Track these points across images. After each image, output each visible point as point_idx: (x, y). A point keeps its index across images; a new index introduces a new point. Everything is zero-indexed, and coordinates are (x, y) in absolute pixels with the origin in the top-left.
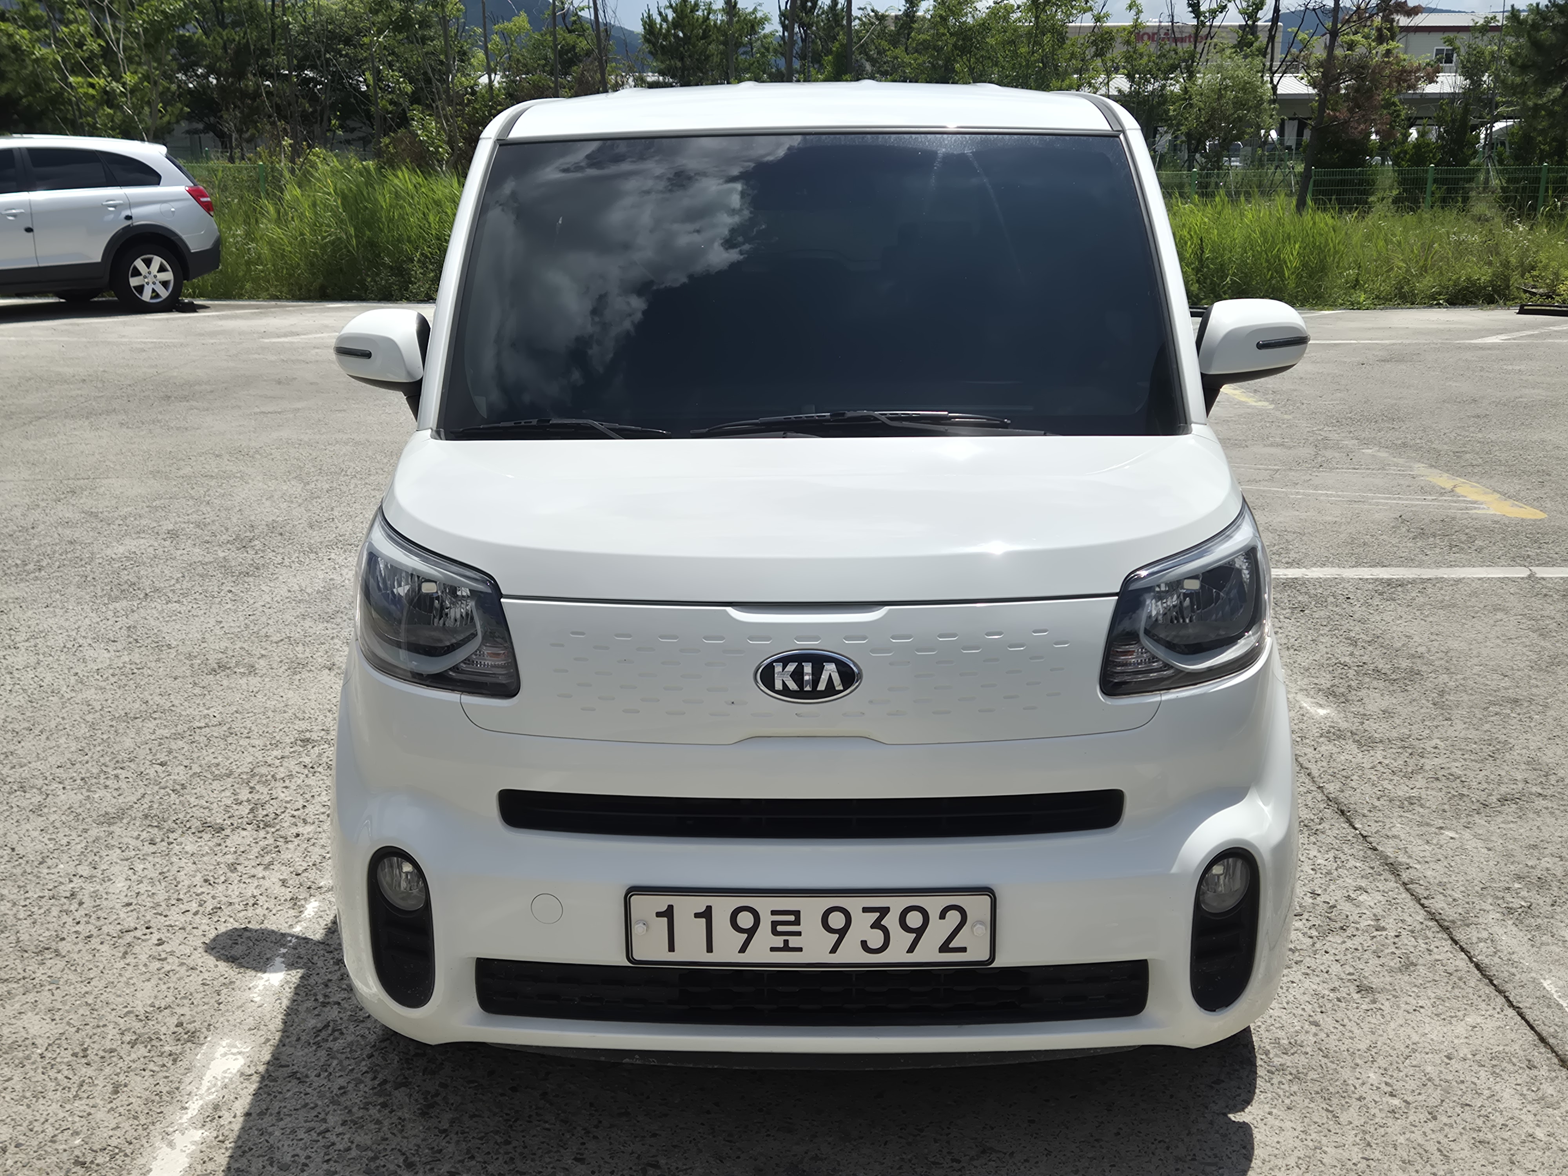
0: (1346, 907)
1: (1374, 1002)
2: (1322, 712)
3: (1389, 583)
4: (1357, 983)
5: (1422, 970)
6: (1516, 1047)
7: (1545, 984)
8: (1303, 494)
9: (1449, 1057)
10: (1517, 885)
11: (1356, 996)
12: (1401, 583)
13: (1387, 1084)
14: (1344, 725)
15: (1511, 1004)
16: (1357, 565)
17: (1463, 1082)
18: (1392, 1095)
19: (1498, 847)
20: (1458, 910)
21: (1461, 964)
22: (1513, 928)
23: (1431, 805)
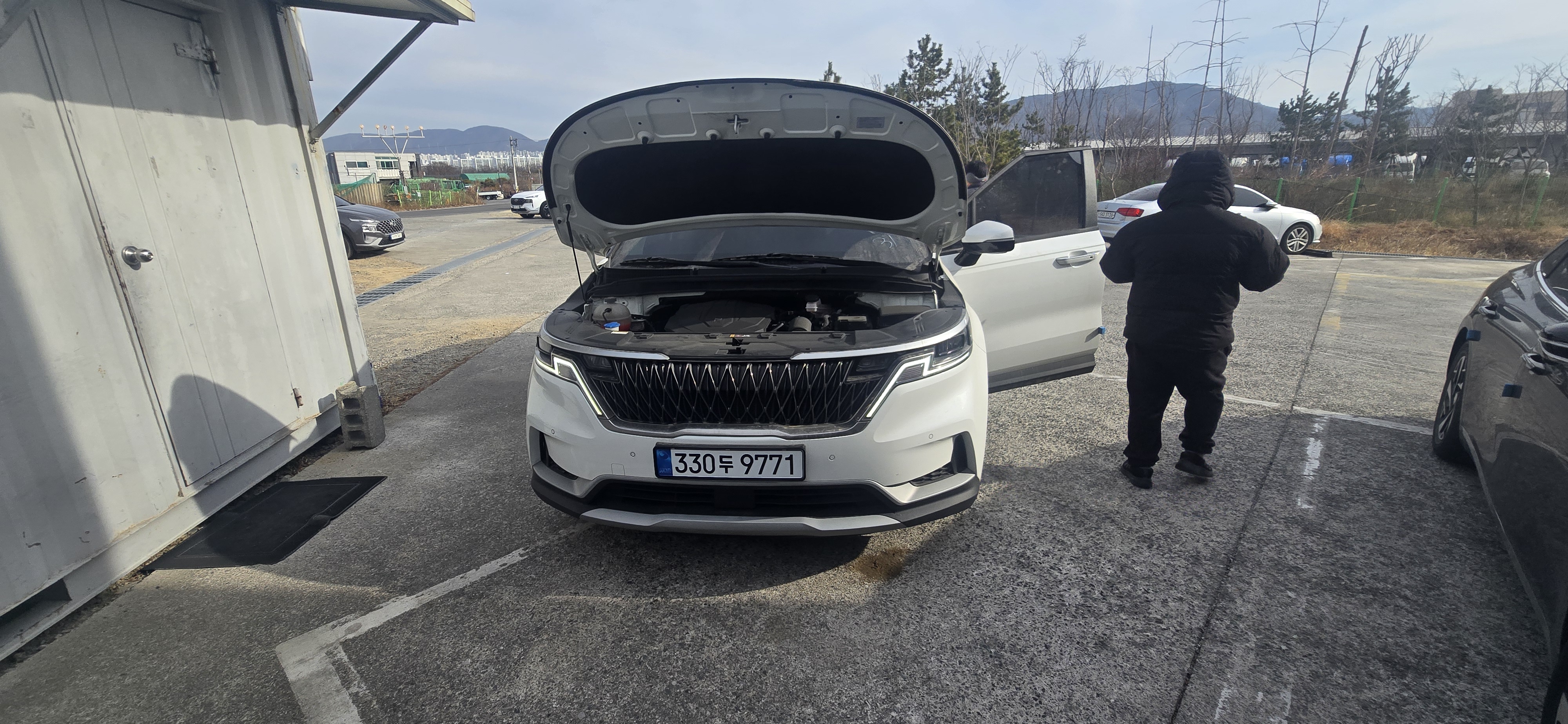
0: (1157, 605)
1: (1096, 652)
2: (1305, 506)
4: (1102, 640)
5: (1152, 651)
7: (1225, 693)
9: (1098, 695)
10: (1295, 636)
11: (1091, 645)
13: (1043, 690)
14: (1311, 517)
15: (1183, 691)
17: (1088, 709)
19: (1316, 613)
20: (1229, 633)
21: (1183, 657)
22: (1252, 656)
23: (1304, 576)
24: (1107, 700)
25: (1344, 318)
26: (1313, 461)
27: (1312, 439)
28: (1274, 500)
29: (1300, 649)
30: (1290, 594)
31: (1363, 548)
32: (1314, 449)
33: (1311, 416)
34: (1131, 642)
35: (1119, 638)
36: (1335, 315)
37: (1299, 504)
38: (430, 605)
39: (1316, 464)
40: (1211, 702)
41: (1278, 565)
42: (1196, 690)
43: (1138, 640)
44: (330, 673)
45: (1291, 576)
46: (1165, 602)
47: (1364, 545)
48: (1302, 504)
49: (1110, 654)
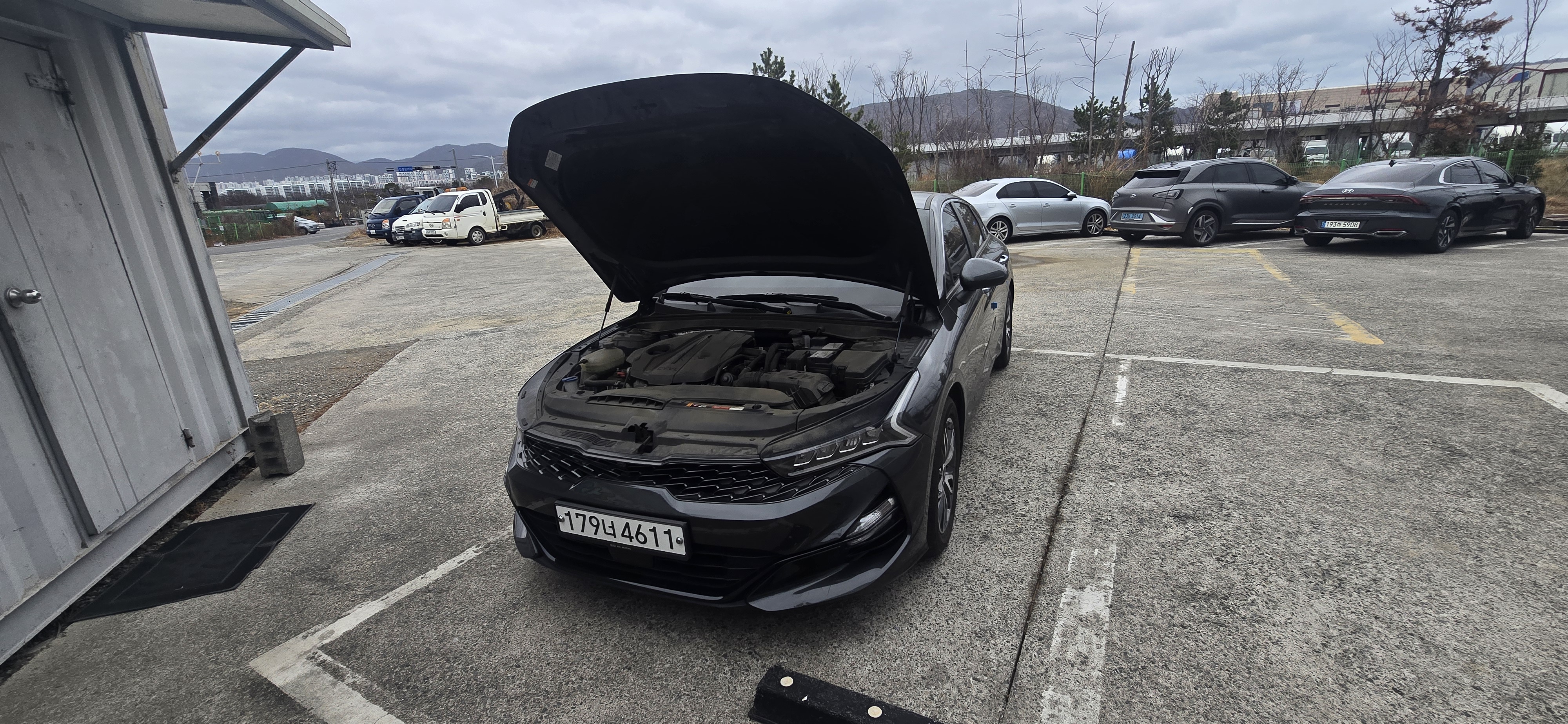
0: (1021, 505)
2: (1118, 424)
3: (1236, 370)
5: (1021, 535)
6: (1024, 573)
7: (1073, 553)
8: (1248, 325)
9: (987, 570)
10: (1117, 511)
12: (1243, 371)
13: (948, 574)
14: (1122, 431)
15: (1045, 558)
16: (1232, 360)
17: (981, 581)
18: (944, 578)
19: (1129, 493)
20: (1072, 515)
21: (1043, 536)
22: (1089, 527)
23: (1120, 471)
24: (995, 572)
25: (1138, 284)
26: (1121, 392)
27: (1120, 377)
28: (1095, 423)
29: (1119, 518)
30: (1111, 484)
31: (1157, 447)
32: (1122, 383)
33: (1118, 360)
34: (1006, 532)
35: (997, 532)
36: (1131, 282)
37: (1113, 423)
38: (399, 604)
39: (1124, 394)
40: (1065, 560)
41: (1103, 467)
42: (1055, 555)
43: (1010, 531)
44: (319, 673)
45: (1111, 472)
46: (1026, 503)
47: (1158, 445)
48: (1116, 422)
49: (992, 542)
